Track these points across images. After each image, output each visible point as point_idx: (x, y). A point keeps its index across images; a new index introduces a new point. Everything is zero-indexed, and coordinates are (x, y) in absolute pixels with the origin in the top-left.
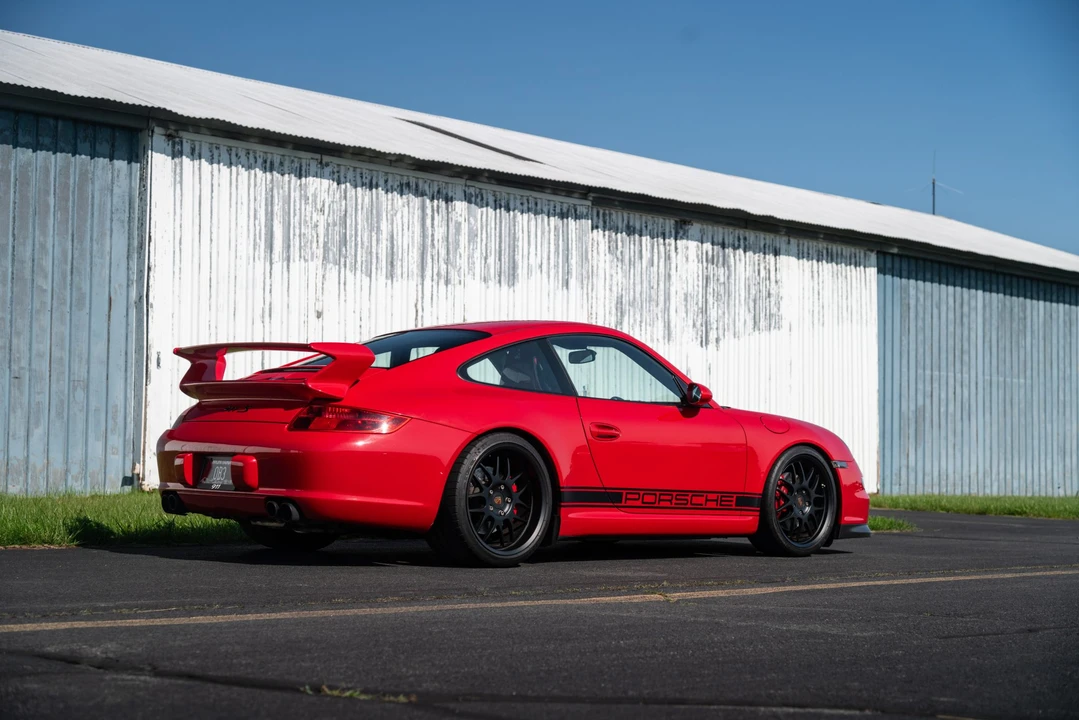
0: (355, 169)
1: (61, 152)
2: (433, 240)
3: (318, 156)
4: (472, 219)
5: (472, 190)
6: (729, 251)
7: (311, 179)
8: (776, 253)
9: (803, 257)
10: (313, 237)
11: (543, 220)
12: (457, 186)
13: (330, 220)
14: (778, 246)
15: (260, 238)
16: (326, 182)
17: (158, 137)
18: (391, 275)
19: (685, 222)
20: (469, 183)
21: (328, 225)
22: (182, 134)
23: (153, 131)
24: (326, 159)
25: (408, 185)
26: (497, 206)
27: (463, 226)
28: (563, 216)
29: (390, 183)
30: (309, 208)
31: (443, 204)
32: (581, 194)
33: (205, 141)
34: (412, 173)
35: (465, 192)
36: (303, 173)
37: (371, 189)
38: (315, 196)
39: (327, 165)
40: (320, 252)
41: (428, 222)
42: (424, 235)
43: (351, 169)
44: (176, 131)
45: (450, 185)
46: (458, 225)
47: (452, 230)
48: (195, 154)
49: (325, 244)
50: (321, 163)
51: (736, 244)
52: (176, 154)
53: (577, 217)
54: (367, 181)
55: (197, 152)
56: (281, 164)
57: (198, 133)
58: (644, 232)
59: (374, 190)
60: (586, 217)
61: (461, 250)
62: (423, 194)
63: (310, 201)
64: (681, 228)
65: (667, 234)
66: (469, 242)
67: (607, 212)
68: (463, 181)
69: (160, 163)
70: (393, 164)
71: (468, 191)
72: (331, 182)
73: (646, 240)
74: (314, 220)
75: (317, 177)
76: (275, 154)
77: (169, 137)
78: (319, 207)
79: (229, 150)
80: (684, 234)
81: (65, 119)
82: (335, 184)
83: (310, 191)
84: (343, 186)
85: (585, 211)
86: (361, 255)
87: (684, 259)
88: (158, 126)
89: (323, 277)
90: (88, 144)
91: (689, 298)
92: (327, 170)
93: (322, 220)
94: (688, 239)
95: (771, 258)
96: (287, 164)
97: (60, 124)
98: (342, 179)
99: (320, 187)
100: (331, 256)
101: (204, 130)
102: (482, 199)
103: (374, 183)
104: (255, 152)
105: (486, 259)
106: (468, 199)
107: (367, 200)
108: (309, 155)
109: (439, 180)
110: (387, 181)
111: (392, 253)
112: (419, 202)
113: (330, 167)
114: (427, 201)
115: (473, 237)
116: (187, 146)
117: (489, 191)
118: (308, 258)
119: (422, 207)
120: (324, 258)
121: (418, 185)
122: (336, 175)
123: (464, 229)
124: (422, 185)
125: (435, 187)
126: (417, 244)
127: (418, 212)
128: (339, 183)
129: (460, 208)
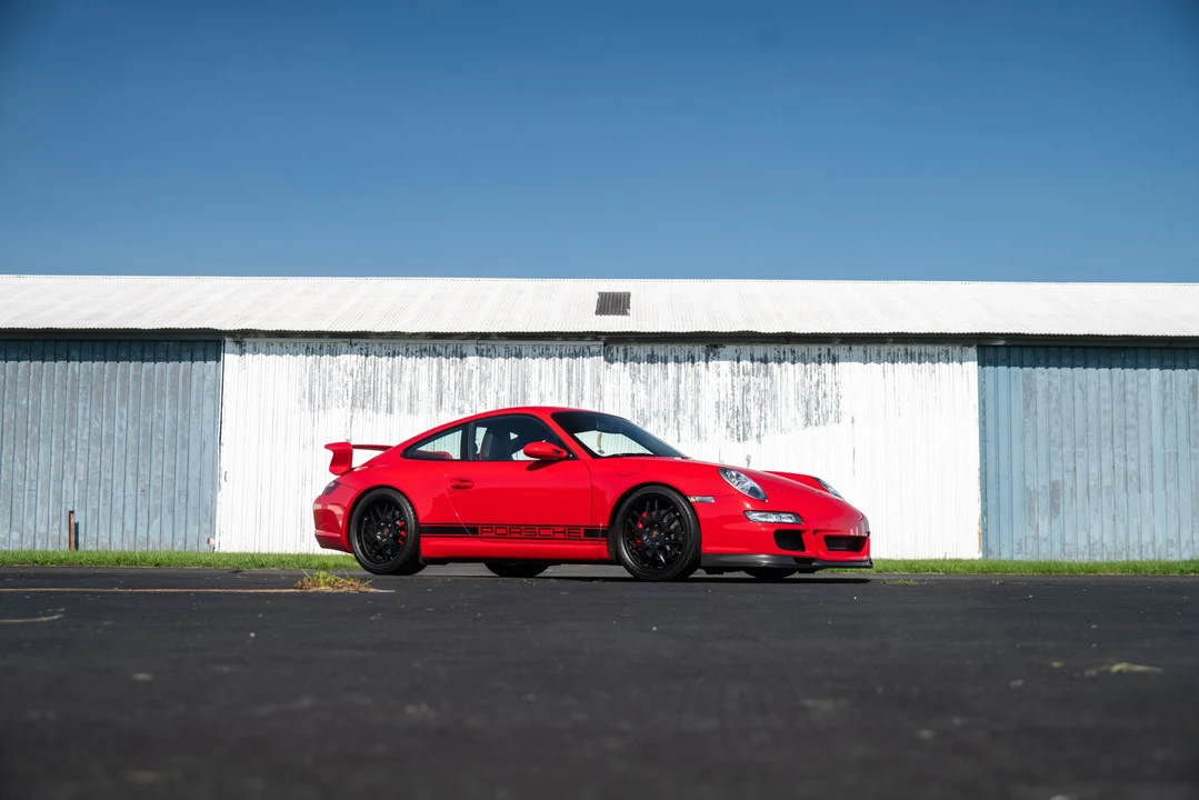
0: (380, 345)
1: (172, 361)
2: (449, 384)
3: (349, 340)
4: (483, 367)
5: (484, 347)
6: (774, 366)
7: (342, 356)
8: (834, 360)
9: (871, 361)
10: (344, 392)
11: (554, 361)
12: (470, 346)
13: (359, 380)
14: (837, 355)
15: (304, 397)
16: (354, 357)
17: (229, 344)
18: (410, 411)
19: (716, 347)
20: (479, 342)
21: (357, 383)
22: (245, 339)
23: (224, 341)
24: (354, 341)
25: (425, 349)
26: (508, 355)
28: (575, 355)
29: (410, 350)
30: (341, 373)
31: (458, 359)
32: (592, 337)
33: (261, 343)
34: (427, 341)
35: (477, 349)
36: (338, 352)
37: (394, 356)
38: (346, 366)
39: (356, 345)
40: (349, 402)
41: (444, 373)
42: (440, 381)
43: (377, 345)
44: (241, 338)
45: (464, 346)
46: (471, 373)
47: (466, 376)
48: (255, 351)
49: (353, 396)
50: (351, 344)
51: (782, 357)
52: (242, 353)
53: (592, 355)
54: (391, 352)
55: (257, 349)
56: (321, 348)
57: (256, 337)
58: (669, 359)
59: (396, 357)
60: (598, 354)
61: (474, 390)
62: (439, 355)
63: (342, 369)
64: (712, 351)
65: (696, 358)
66: (480, 383)
67: (628, 347)
68: (475, 341)
69: (231, 359)
70: (412, 337)
71: (479, 347)
72: (359, 355)
73: (671, 365)
74: (345, 381)
75: (347, 353)
76: (314, 343)
77: (237, 342)
78: (348, 372)
79: (281, 345)
80: (715, 355)
81: (173, 341)
82: (364, 356)
83: (342, 363)
84: (369, 357)
85: (597, 349)
86: (384, 402)
87: (716, 375)
88: (228, 337)
89: (352, 417)
90: (189, 354)
91: (721, 405)
92: (356, 348)
93: (351, 381)
94: (719, 359)
95: (827, 367)
96: (325, 347)
97: (171, 344)
98: (370, 352)
99: (350, 360)
100: (358, 402)
101: (261, 335)
102: (495, 352)
103: (396, 351)
104: (300, 343)
105: (497, 393)
106: (480, 353)
107: (390, 364)
108: (341, 340)
109: (452, 344)
110: (407, 350)
111: (411, 397)
112: (435, 360)
113: (358, 347)
114: (444, 359)
115: (484, 379)
116: (249, 347)
117: (501, 346)
118: (340, 405)
119: (440, 365)
120: (352, 405)
121: (434, 349)
122: (364, 351)
123: (476, 374)
124: (438, 347)
125: (450, 349)
126: (434, 389)
127: (435, 367)
128: (367, 356)
129: (472, 361)
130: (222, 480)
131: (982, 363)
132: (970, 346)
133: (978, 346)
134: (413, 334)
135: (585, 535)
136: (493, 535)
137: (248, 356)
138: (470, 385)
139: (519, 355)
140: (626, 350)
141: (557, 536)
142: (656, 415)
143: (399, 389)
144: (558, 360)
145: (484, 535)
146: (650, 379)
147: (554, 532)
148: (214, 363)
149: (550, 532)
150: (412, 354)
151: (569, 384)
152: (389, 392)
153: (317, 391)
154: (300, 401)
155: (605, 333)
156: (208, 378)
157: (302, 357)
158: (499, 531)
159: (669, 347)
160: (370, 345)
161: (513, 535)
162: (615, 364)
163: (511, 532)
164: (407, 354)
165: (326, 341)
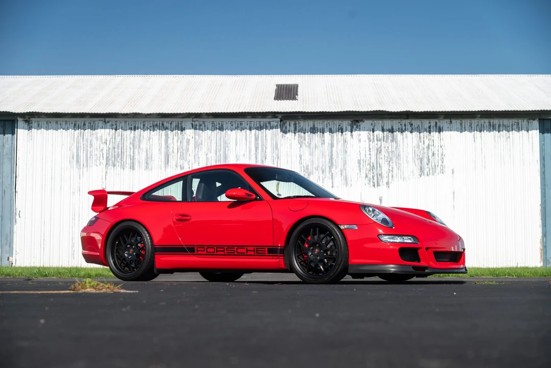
0: (125, 122)
2: (173, 149)
3: (103, 119)
4: (197, 137)
5: (197, 123)
6: (398, 134)
7: (99, 130)
8: (440, 130)
9: (465, 130)
10: (100, 155)
11: (246, 132)
12: (188, 123)
13: (111, 147)
14: (441, 126)
15: (73, 158)
16: (107, 131)
17: (21, 122)
18: (147, 168)
19: (358, 121)
20: (194, 120)
21: (109, 149)
22: (31, 119)
23: (17, 121)
24: (107, 120)
25: (157, 125)
26: (214, 128)
27: (191, 141)
28: (260, 128)
29: (146, 126)
30: (98, 142)
31: (179, 132)
32: (272, 115)
33: (43, 121)
34: (158, 120)
35: (192, 124)
36: (96, 127)
37: (135, 130)
38: (101, 137)
39: (108, 122)
40: (104, 162)
41: (170, 141)
42: (167, 147)
43: (123, 122)
44: (29, 118)
45: (184, 122)
46: (188, 141)
47: (185, 143)
48: (39, 127)
49: (107, 158)
50: (105, 122)
51: (404, 128)
52: (30, 128)
53: (272, 128)
54: (133, 127)
55: (40, 126)
56: (84, 125)
57: (40, 117)
58: (325, 130)
59: (137, 131)
60: (276, 127)
61: (190, 152)
62: (166, 129)
63: (99, 139)
64: (355, 124)
65: (344, 130)
66: (195, 148)
67: (297, 122)
68: (191, 119)
69: (22, 133)
70: (147, 116)
71: (194, 123)
72: (111, 130)
73: (327, 134)
74: (101, 147)
75: (102, 128)
76: (80, 121)
77: (26, 121)
78: (103, 141)
79: (57, 123)
80: (357, 128)
82: (114, 130)
83: (99, 135)
84: (118, 131)
85: (275, 124)
86: (128, 161)
87: (358, 141)
88: (20, 117)
89: (106, 172)
91: (362, 162)
92: (108, 125)
93: (105, 147)
94: (360, 130)
95: (435, 135)
96: (87, 124)
98: (118, 127)
99: (104, 133)
100: (111, 162)
101: (43, 116)
102: (205, 126)
103: (137, 127)
104: (69, 121)
105: (207, 155)
106: (194, 127)
107: (132, 135)
108: (98, 119)
109: (175, 121)
110: (144, 125)
111: (147, 158)
112: (164, 132)
113: (110, 123)
114: (169, 132)
115: (197, 145)
116: (34, 124)
117: (209, 122)
118: (98, 164)
119: (167, 135)
120: (107, 164)
121: (163, 125)
122: (114, 126)
123: (192, 142)
124: (165, 124)
125: (174, 124)
126: (163, 152)
127: (164, 137)
128: (116, 130)
129: (189, 132)
130: (17, 217)
131: (543, 131)
132: (534, 119)
133: (539, 119)
134: (148, 115)
135: (268, 253)
136: (205, 253)
137: (34, 131)
138: (188, 150)
139: (221, 129)
140: (295, 124)
141: (249, 253)
142: (317, 169)
143: (139, 152)
144: (248, 131)
145: (199, 252)
146: (312, 145)
147: (247, 251)
148: (9, 136)
149: (244, 251)
150: (148, 128)
151: (257, 148)
152: (132, 155)
153: (82, 155)
154: (70, 161)
155: (281, 113)
156: (6, 146)
157: (71, 131)
158: (209, 250)
159: (326, 122)
160: (118, 123)
161: (218, 253)
162: (288, 134)
163: (217, 251)
164: (144, 128)
165: (87, 120)
